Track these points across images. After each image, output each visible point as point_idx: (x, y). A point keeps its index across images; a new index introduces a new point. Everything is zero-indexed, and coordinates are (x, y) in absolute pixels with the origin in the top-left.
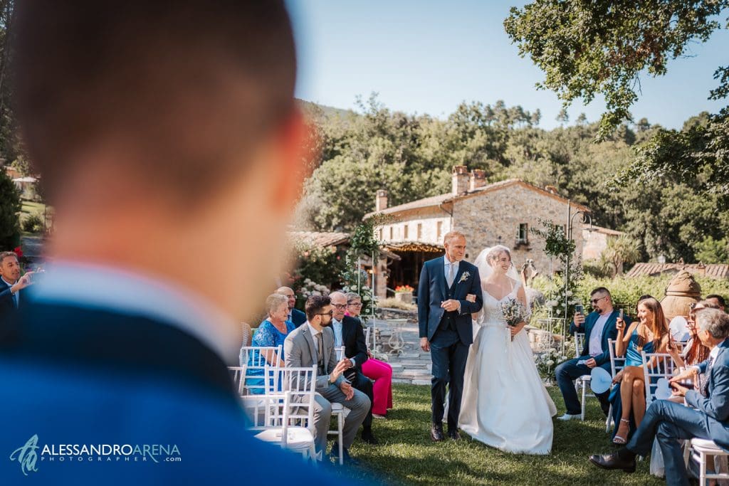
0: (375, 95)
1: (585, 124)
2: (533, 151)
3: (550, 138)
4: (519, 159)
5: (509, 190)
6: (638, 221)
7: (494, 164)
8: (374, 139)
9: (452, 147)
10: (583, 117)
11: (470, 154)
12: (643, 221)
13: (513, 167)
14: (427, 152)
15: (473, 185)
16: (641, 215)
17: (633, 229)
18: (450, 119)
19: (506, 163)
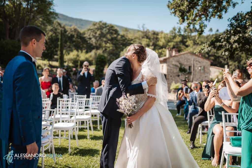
0: (144, 25)
1: (218, 33)
2: (196, 42)
3: (204, 38)
4: (191, 45)
5: (185, 55)
6: (233, 66)
7: (183, 47)
8: (143, 39)
9: (169, 41)
10: (218, 31)
11: (175, 44)
12: (235, 65)
13: (189, 48)
14: (161, 43)
15: (174, 53)
16: (234, 63)
17: (231, 68)
18: (170, 32)
19: (187, 46)
